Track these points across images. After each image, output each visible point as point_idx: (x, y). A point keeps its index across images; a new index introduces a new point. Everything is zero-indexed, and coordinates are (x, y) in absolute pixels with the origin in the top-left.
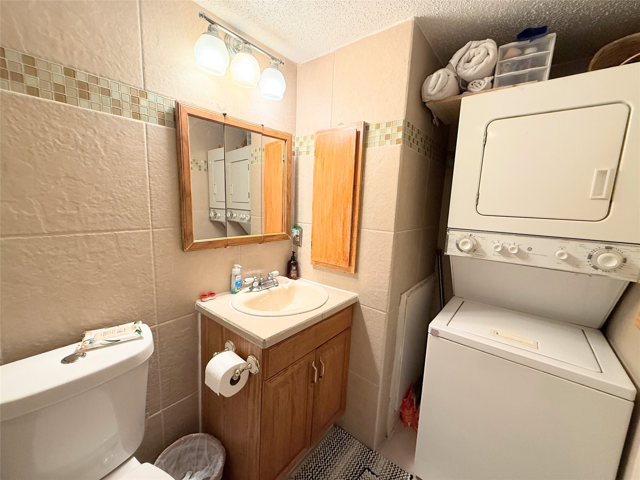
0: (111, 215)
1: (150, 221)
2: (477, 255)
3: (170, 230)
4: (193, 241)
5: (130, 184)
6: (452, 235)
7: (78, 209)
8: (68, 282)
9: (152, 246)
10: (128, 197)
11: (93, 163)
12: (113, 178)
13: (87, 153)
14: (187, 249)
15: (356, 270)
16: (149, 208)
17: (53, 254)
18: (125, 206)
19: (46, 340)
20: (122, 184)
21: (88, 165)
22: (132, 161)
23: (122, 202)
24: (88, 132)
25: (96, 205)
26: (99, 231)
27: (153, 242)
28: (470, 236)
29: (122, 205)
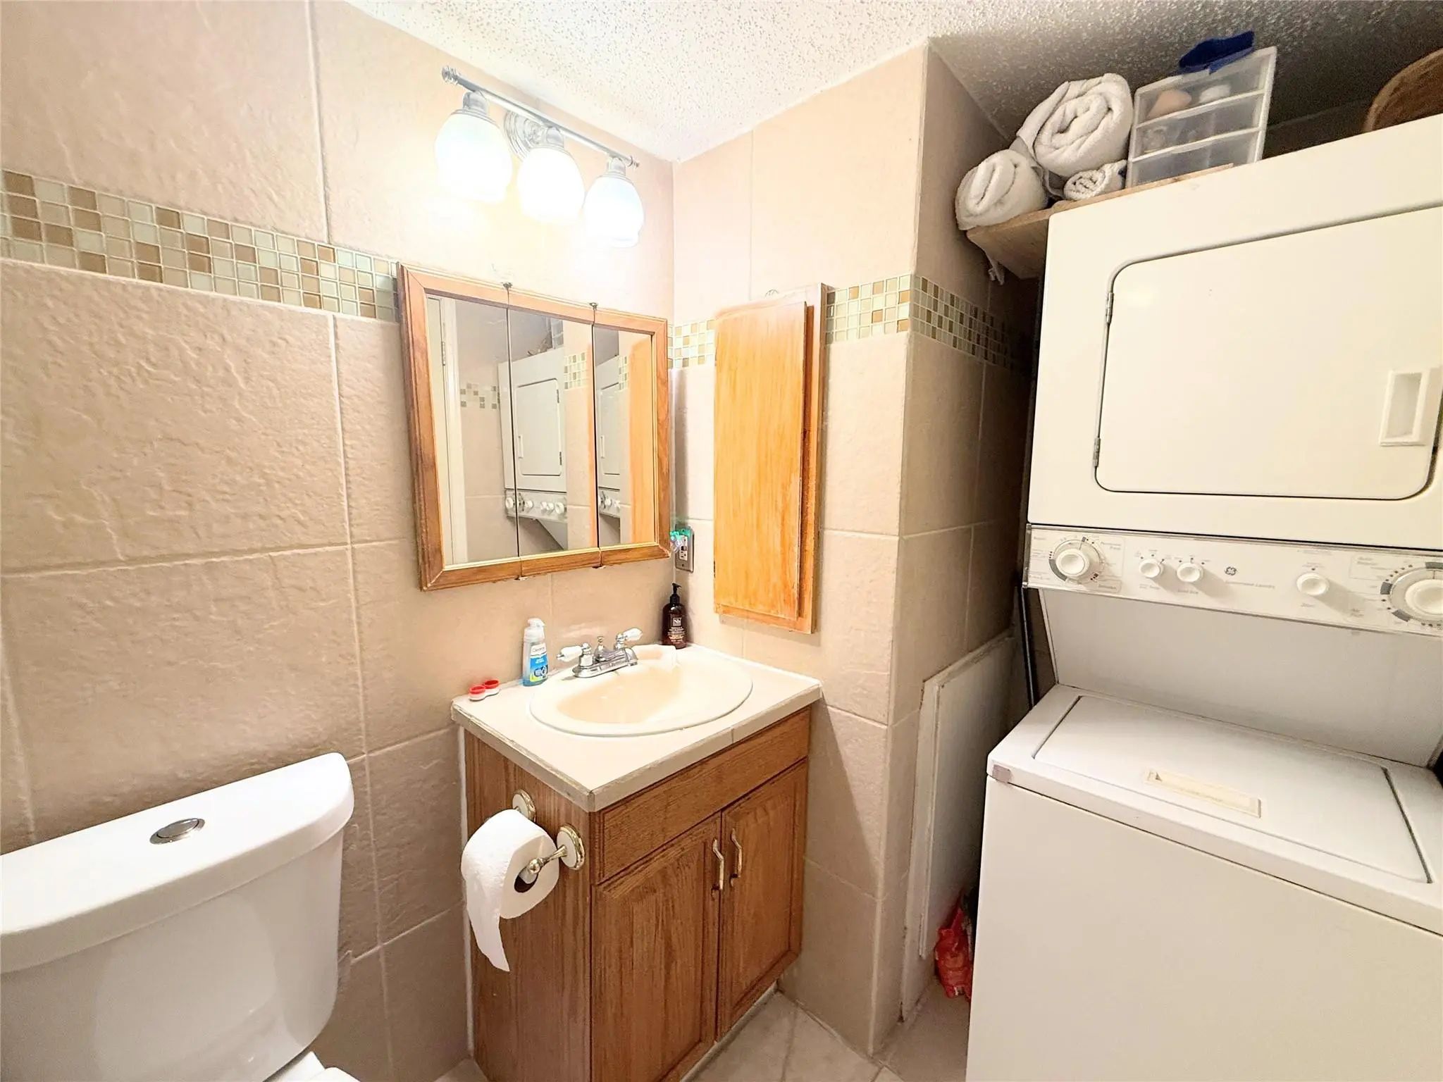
0: (261, 517)
1: (347, 527)
2: (1100, 586)
3: (390, 545)
4: (442, 568)
5: (301, 448)
6: (1039, 539)
7: (190, 504)
8: (170, 663)
9: (351, 581)
10: (298, 477)
11: (221, 406)
12: (263, 437)
13: (208, 386)
14: (429, 585)
15: (815, 626)
16: (345, 499)
17: (138, 604)
18: (291, 495)
19: (126, 789)
20: (285, 449)
21: (211, 411)
22: (305, 398)
23: (285, 487)
24: (209, 342)
25: (227, 497)
26: (236, 552)
27: (355, 572)
28: (1083, 540)
29: (284, 495)
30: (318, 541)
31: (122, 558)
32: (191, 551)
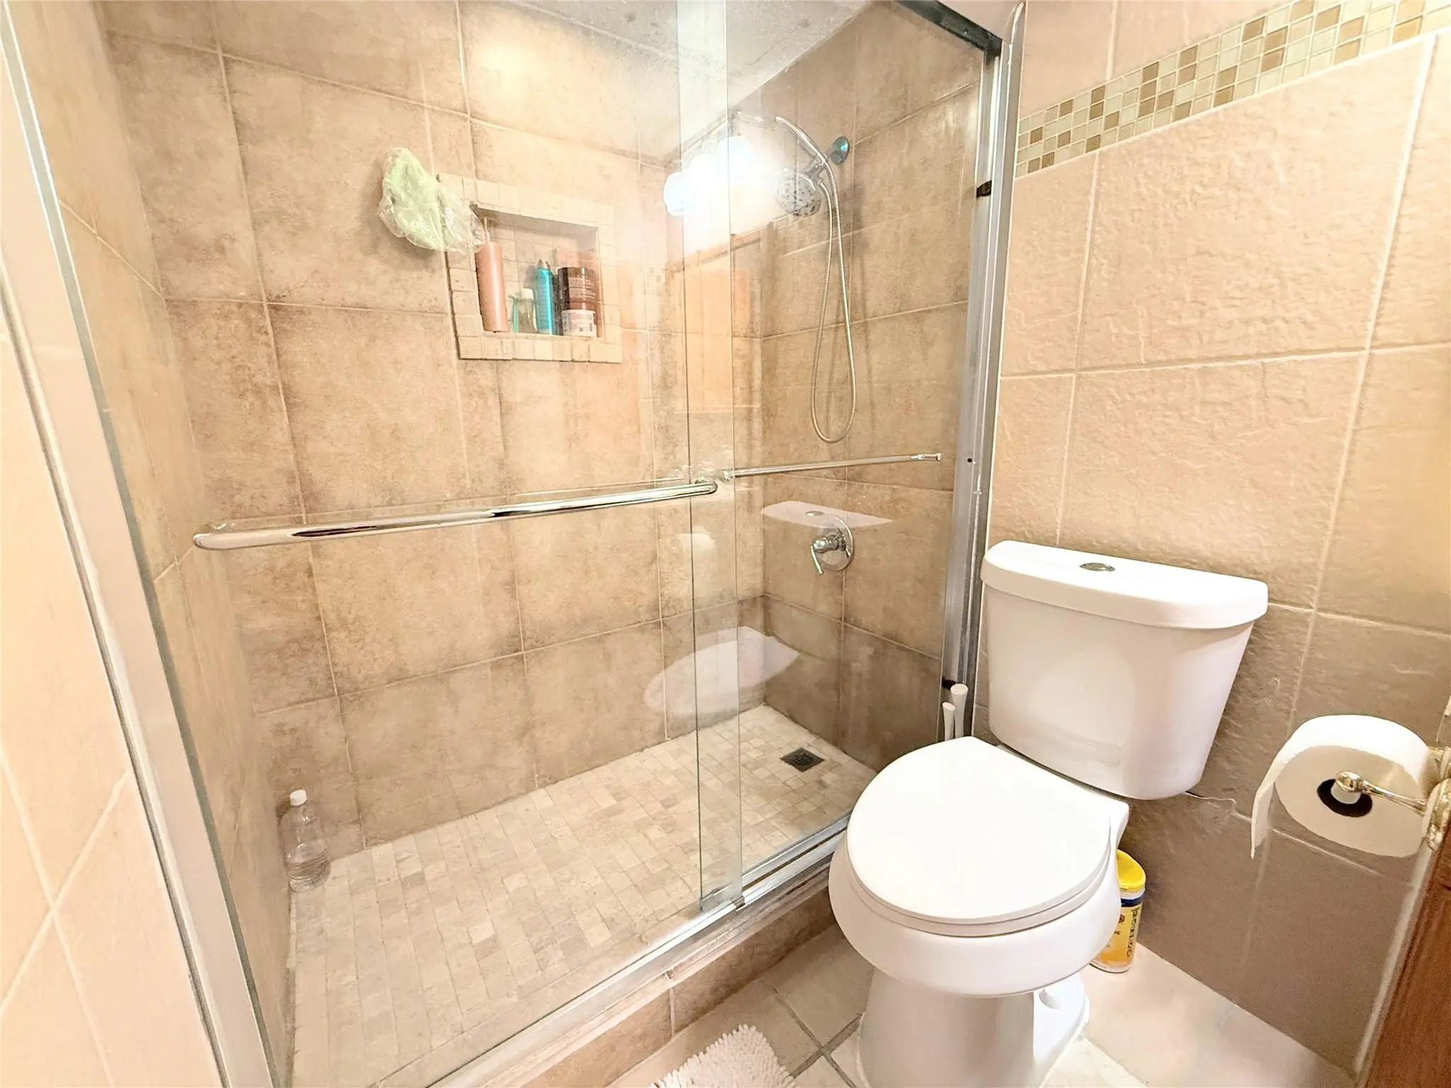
1: (1371, 327)
5: (1333, 234)
7: (1202, 312)
9: (1357, 395)
10: (1319, 270)
11: (1254, 209)
12: (1290, 231)
13: (1247, 190)
16: (1378, 290)
17: (1145, 400)
18: (1305, 293)
20: (1312, 240)
21: (1243, 217)
22: (1356, 169)
23: (1300, 284)
24: (1260, 143)
26: (1230, 358)
27: (1365, 384)
29: (1296, 294)
30: (1323, 346)
31: (1144, 362)
32: (1193, 357)
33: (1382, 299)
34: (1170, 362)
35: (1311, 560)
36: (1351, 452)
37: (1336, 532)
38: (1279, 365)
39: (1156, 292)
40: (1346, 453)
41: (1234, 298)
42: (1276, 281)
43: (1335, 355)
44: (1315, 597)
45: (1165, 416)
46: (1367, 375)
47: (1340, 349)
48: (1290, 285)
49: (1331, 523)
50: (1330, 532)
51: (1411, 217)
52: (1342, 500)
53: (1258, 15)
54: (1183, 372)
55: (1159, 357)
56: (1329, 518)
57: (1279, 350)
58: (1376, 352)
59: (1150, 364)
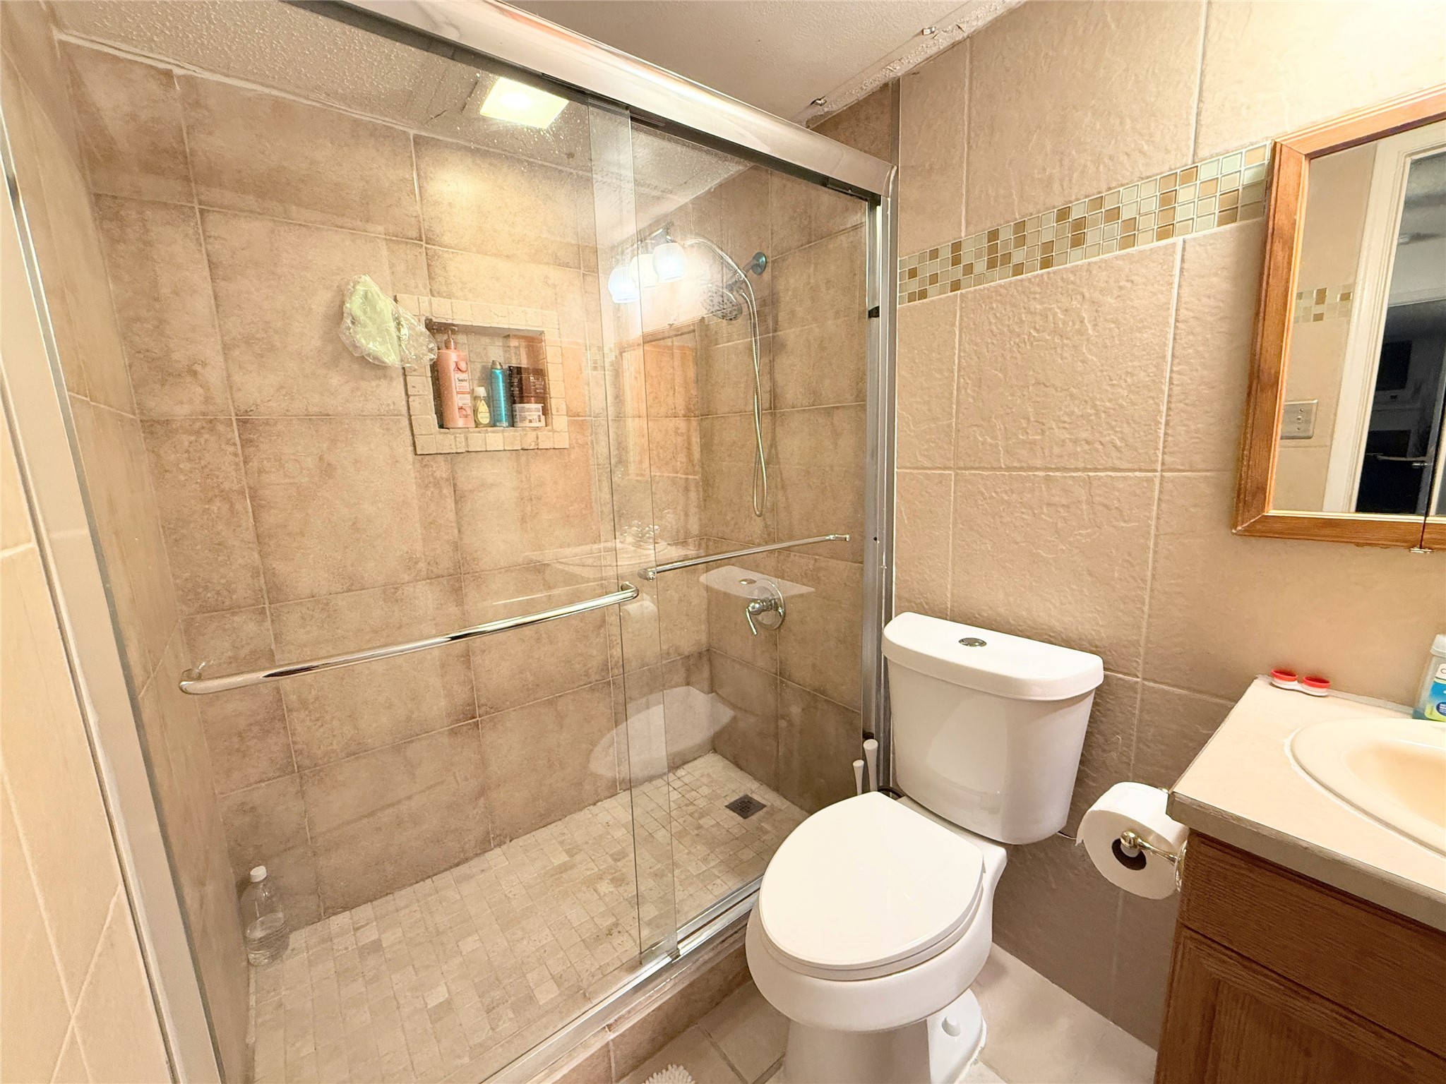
1: (1160, 455)
3: (1206, 477)
4: (1263, 509)
5: (1129, 380)
9: (1155, 508)
10: (1121, 406)
11: (1073, 353)
12: (1099, 374)
13: (1067, 338)
14: (1239, 528)
16: (1163, 427)
18: (1114, 423)
20: (1114, 382)
21: (1066, 358)
22: (1140, 332)
23: (1110, 416)
24: (1074, 303)
25: (1067, 425)
26: (1066, 469)
27: (1159, 499)
29: (1107, 423)
30: (1129, 466)
31: (1003, 466)
32: (1039, 466)
33: (1166, 434)
34: (1021, 469)
35: (1135, 638)
36: (1155, 552)
37: (1150, 616)
38: (1100, 478)
39: (1009, 411)
40: (1151, 551)
41: (1065, 422)
42: (1093, 411)
43: (1137, 474)
44: (1140, 668)
45: (1023, 513)
46: (1161, 492)
47: (1141, 470)
48: (1103, 415)
49: (1146, 608)
50: (1146, 616)
51: (1179, 373)
52: (1152, 590)
53: (1064, 205)
54: (1032, 477)
55: (1015, 465)
56: (1143, 604)
57: (1099, 467)
58: (1164, 474)
59: (1008, 468)
